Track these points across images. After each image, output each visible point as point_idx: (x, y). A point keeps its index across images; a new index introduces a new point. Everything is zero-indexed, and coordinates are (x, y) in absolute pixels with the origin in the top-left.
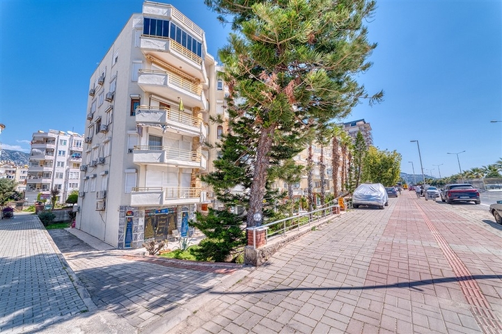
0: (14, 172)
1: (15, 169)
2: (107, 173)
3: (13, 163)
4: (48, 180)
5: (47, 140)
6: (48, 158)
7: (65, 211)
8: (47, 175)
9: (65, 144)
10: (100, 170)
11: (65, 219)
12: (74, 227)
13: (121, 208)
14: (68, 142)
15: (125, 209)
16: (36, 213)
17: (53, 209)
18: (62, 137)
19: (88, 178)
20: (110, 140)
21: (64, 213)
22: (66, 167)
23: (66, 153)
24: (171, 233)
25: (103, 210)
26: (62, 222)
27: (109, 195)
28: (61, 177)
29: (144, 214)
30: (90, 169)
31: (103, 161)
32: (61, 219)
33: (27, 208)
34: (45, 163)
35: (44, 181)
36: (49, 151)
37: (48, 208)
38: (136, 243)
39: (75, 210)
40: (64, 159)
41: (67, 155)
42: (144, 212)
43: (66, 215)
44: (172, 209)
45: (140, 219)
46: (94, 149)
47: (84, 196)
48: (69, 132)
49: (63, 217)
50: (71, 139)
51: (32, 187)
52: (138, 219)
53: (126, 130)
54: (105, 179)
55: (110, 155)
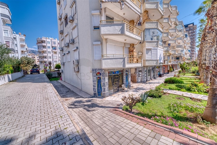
0: (35, 57)
1: (34, 56)
2: (77, 48)
3: (33, 54)
4: (46, 59)
5: (43, 42)
6: (44, 50)
7: (56, 72)
8: (46, 57)
9: (49, 43)
10: (72, 48)
11: (56, 76)
12: (61, 80)
13: (93, 70)
14: (50, 42)
15: (96, 71)
16: (45, 73)
17: (51, 72)
18: (48, 40)
19: (65, 54)
20: (77, 25)
21: (55, 73)
22: (52, 54)
23: (51, 47)
24: (121, 86)
25: (78, 72)
26: (55, 77)
27: (81, 62)
28: (51, 58)
29: (107, 74)
30: (65, 49)
31: (73, 42)
32: (55, 76)
33: (41, 71)
34: (44, 52)
35: (45, 60)
36: (44, 47)
37: (48, 71)
38: (105, 94)
39: (61, 72)
40: (50, 50)
41: (51, 49)
42: (107, 73)
43: (56, 74)
44: (121, 71)
45: (106, 78)
46: (66, 36)
47: (64, 64)
48: (50, 38)
49: (55, 75)
50: (51, 41)
51: (41, 62)
52: (105, 78)
53: (90, 11)
54: (77, 52)
55: (78, 36)
